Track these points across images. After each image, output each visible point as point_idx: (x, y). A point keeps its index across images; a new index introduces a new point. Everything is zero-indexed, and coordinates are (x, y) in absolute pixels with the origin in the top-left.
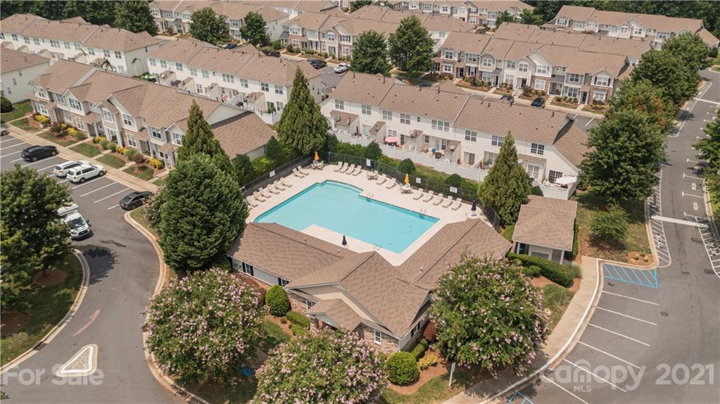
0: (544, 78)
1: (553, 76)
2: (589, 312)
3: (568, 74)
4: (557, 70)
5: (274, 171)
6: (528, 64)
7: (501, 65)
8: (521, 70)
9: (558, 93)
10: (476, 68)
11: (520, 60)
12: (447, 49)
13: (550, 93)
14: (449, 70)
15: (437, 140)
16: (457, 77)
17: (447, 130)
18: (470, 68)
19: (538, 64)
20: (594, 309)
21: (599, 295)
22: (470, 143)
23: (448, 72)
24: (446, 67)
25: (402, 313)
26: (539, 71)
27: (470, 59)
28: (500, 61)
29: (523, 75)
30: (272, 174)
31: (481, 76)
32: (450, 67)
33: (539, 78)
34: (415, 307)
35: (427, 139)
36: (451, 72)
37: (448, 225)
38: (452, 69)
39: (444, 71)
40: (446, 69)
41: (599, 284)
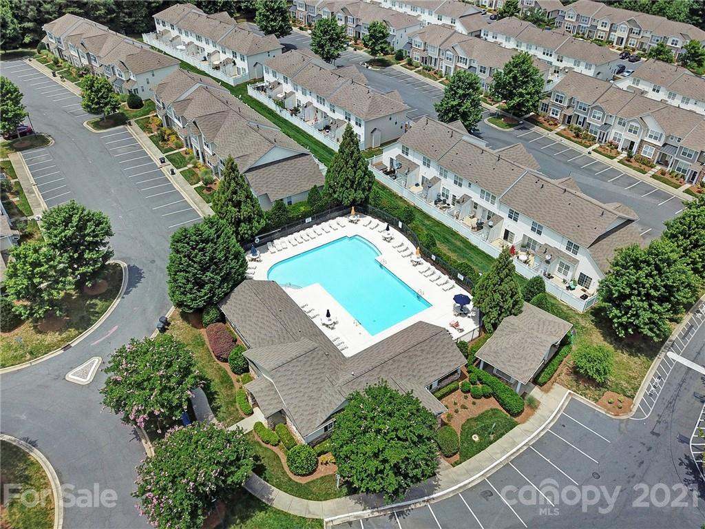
0: (655, 146)
1: (665, 145)
2: (518, 450)
3: (681, 147)
4: (672, 139)
5: (310, 218)
6: (639, 126)
7: (611, 121)
8: (630, 131)
9: (666, 164)
10: (585, 119)
11: (631, 121)
12: (558, 92)
13: (658, 162)
14: (556, 115)
15: (484, 210)
16: (563, 123)
17: (493, 203)
18: (578, 116)
19: (650, 128)
20: (525, 448)
21: (543, 434)
22: (511, 222)
23: (554, 116)
24: (554, 110)
25: (317, 412)
26: (651, 136)
27: (580, 108)
28: (611, 116)
29: (632, 137)
30: (309, 220)
31: (588, 127)
32: (557, 112)
33: (649, 144)
34: (328, 411)
35: (476, 205)
36: (558, 117)
37: (421, 322)
38: (559, 115)
39: (551, 115)
40: (553, 113)
41: (551, 421)
